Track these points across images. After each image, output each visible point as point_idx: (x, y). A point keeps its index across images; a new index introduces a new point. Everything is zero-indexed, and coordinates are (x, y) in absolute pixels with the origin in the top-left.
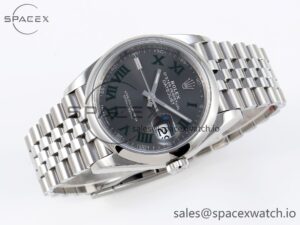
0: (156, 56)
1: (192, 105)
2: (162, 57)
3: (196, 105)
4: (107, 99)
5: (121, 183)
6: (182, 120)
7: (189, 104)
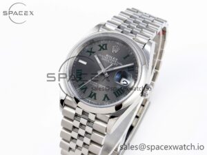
1: (126, 57)
3: (128, 56)
5: (126, 139)
6: (128, 67)
7: (125, 58)
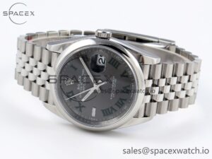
0: (80, 110)
2: (77, 108)
4: (125, 100)
7: (75, 69)
